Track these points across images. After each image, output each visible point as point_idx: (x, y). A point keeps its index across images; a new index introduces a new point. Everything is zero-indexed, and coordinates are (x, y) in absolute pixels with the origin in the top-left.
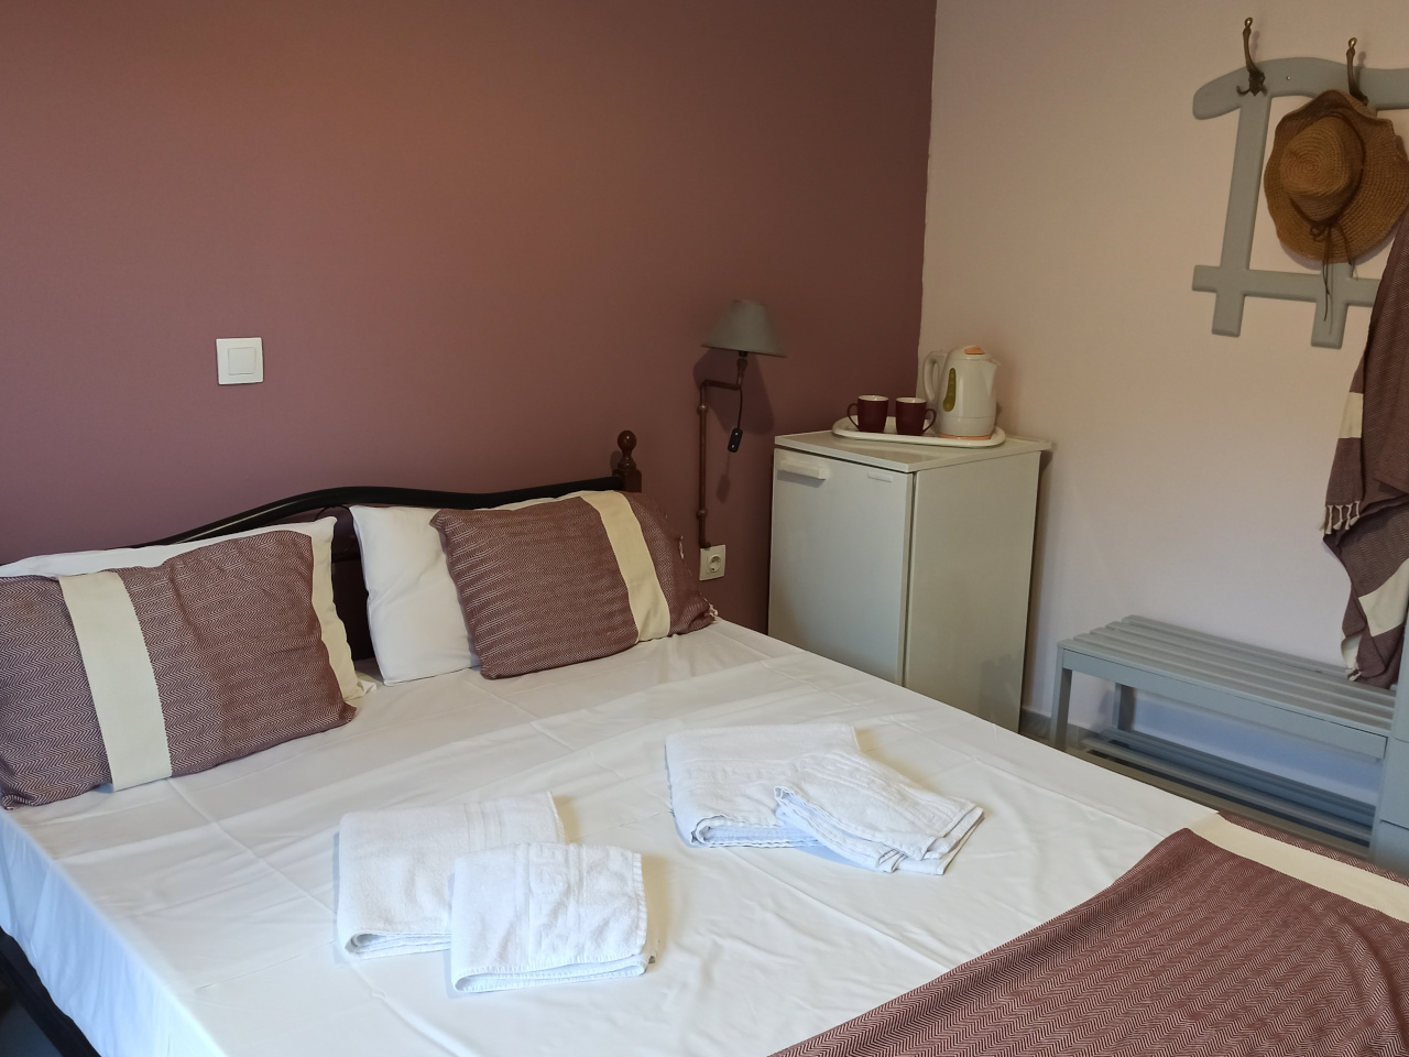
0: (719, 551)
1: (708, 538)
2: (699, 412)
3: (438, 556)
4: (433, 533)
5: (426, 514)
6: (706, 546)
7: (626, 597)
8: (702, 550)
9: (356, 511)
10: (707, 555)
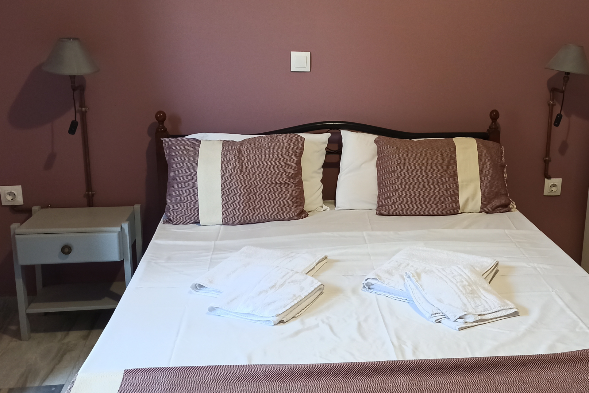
0: (558, 181)
1: (550, 173)
2: (549, 105)
3: (373, 157)
4: (375, 146)
5: (373, 137)
6: (549, 178)
7: (457, 188)
8: (546, 179)
9: (344, 133)
10: (548, 183)
